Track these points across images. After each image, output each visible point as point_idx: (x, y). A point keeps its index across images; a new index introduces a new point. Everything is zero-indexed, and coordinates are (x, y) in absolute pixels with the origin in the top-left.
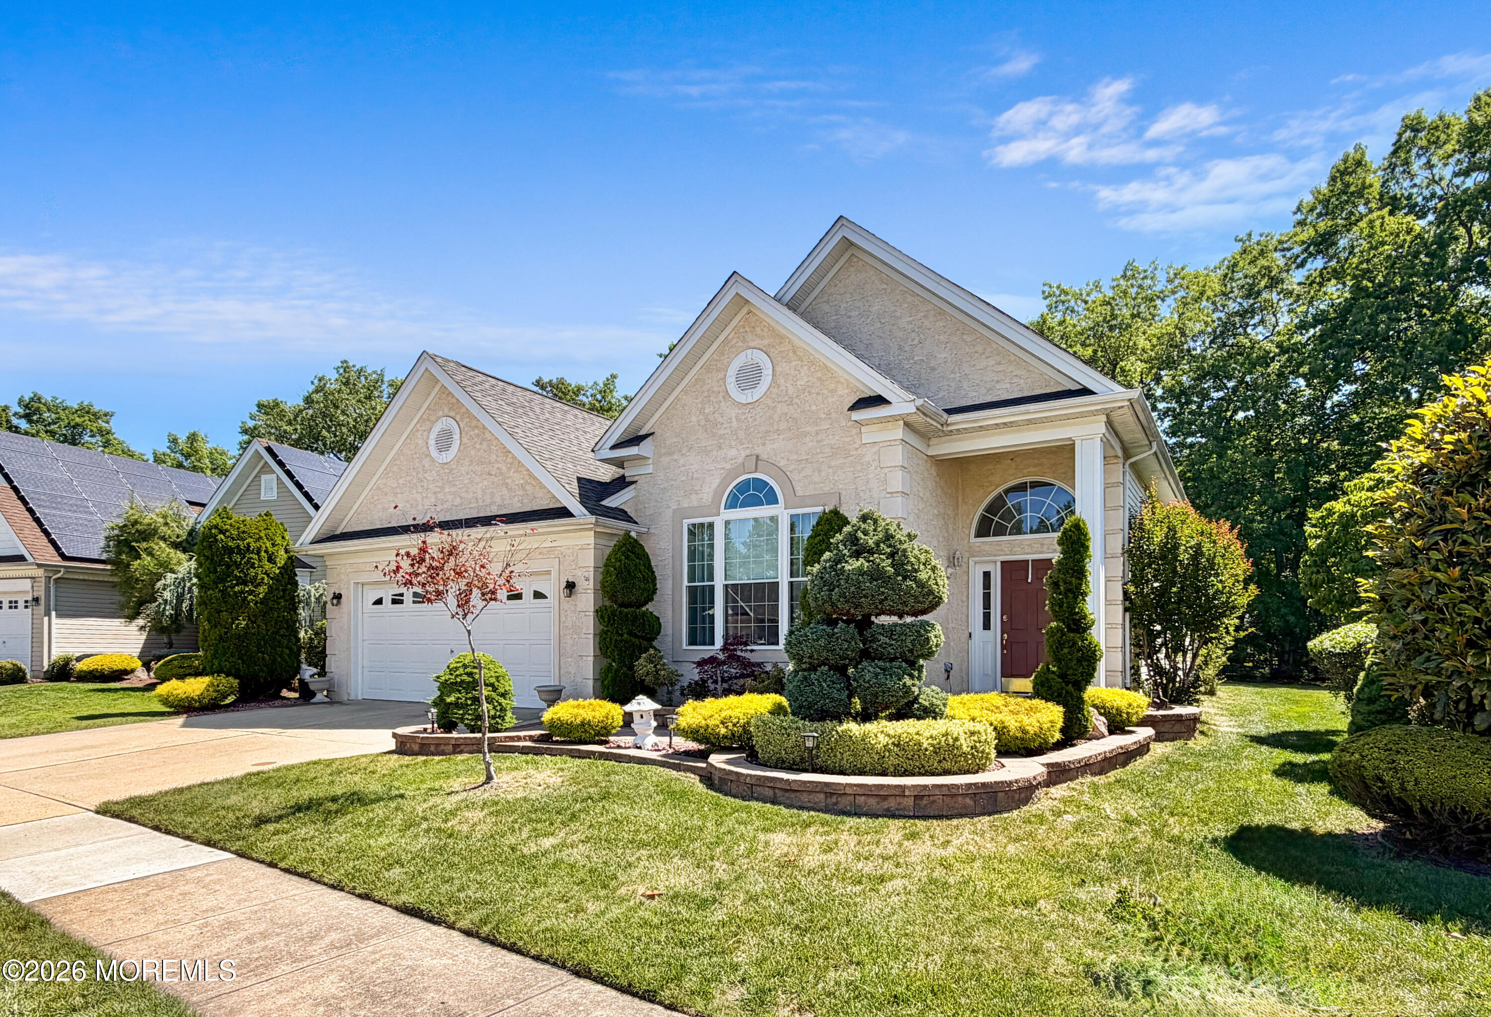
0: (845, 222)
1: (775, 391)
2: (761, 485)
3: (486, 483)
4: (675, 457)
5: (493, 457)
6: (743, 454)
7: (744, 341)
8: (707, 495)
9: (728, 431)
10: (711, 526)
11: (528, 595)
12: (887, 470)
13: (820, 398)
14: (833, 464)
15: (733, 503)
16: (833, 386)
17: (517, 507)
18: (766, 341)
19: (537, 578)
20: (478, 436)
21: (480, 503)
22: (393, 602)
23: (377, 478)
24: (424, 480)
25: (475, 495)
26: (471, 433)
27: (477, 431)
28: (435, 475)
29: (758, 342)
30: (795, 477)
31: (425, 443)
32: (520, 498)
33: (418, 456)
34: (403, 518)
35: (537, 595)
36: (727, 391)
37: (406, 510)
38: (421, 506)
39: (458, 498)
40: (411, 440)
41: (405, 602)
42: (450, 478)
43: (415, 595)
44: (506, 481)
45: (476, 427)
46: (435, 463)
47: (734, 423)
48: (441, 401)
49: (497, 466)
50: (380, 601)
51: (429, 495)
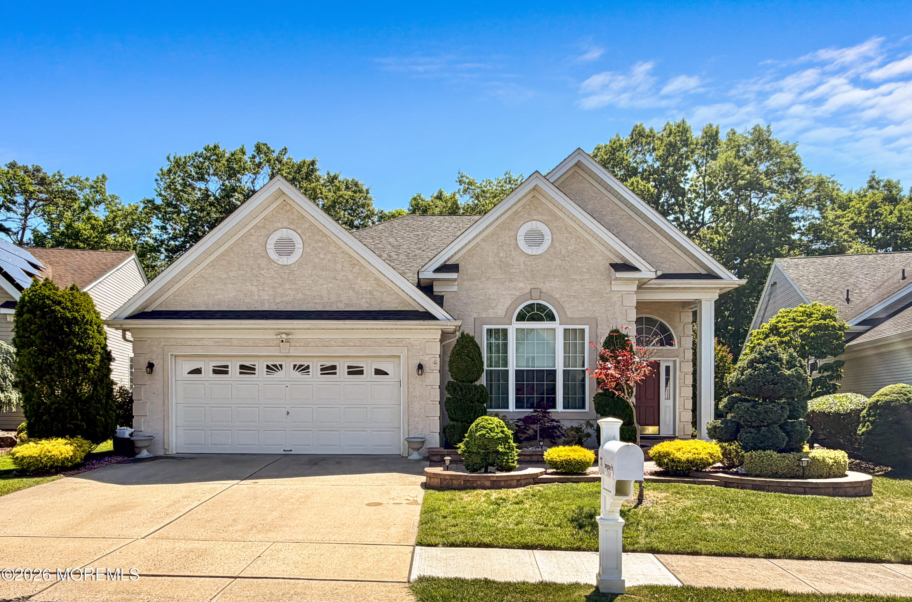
0: (581, 152)
1: (552, 250)
2: (542, 308)
3: (330, 285)
4: (475, 283)
5: (339, 267)
6: (529, 287)
7: (529, 214)
8: (501, 310)
9: (517, 270)
10: (505, 331)
11: (369, 371)
12: (627, 308)
13: (583, 259)
14: (592, 300)
15: (521, 317)
16: (591, 254)
17: (364, 306)
18: (545, 218)
19: (379, 359)
20: (322, 248)
21: (326, 300)
22: (215, 372)
23: (202, 268)
24: (260, 276)
25: (319, 293)
26: (314, 245)
27: (320, 244)
28: (273, 273)
29: (540, 217)
30: (566, 305)
31: (260, 246)
32: (368, 300)
33: (252, 255)
34: (235, 305)
35: (379, 372)
36: (517, 245)
37: (238, 298)
38: (257, 297)
39: (301, 294)
40: (243, 241)
41: (230, 372)
42: (291, 278)
43: (242, 367)
44: (353, 286)
45: (320, 241)
46: (273, 263)
47: (522, 266)
48: (279, 215)
49: (343, 273)
50: (198, 371)
51: (266, 289)
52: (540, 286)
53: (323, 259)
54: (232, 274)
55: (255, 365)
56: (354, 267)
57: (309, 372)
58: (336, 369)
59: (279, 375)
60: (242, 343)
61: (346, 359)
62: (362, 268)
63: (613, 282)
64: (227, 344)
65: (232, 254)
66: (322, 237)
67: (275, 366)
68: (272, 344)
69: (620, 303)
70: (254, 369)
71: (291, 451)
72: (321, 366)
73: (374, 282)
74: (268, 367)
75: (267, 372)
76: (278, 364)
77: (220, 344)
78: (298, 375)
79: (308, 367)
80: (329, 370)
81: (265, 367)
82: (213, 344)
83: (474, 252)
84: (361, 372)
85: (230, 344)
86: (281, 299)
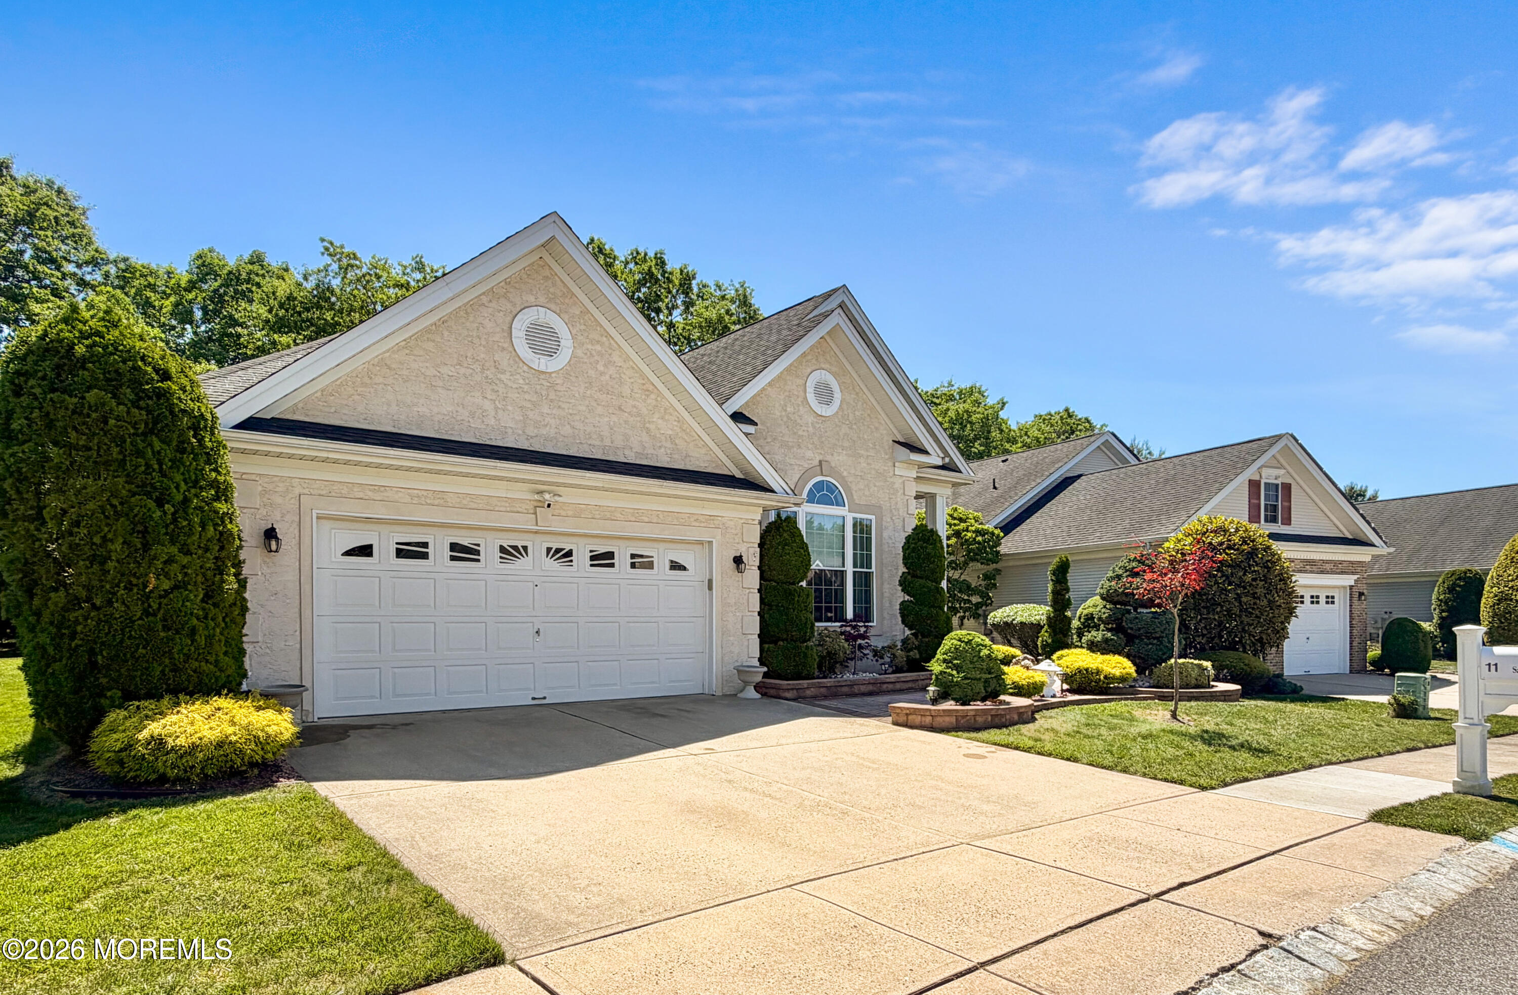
1: (841, 413)
2: (831, 488)
3: (614, 418)
6: (819, 458)
7: (820, 362)
9: (805, 433)
11: (662, 564)
12: (908, 497)
13: (869, 430)
14: (877, 484)
15: (811, 498)
18: (834, 369)
19: (679, 546)
20: (600, 354)
21: (607, 442)
22: (400, 553)
23: (387, 348)
24: (498, 382)
25: (598, 429)
26: (590, 347)
27: (598, 348)
28: (521, 381)
29: (827, 366)
30: (853, 487)
31: (498, 329)
32: (669, 452)
33: (484, 343)
34: (453, 429)
35: (676, 566)
36: (806, 398)
37: (459, 418)
38: (493, 420)
39: (568, 427)
40: (467, 313)
41: (431, 556)
42: (552, 396)
43: (454, 547)
44: (647, 425)
45: (598, 342)
46: (521, 364)
47: (811, 429)
48: (531, 281)
49: (631, 402)
50: (365, 551)
51: (510, 408)
52: (828, 458)
53: (602, 374)
54: (445, 370)
55: (478, 545)
56: (648, 396)
57: (571, 561)
58: (613, 558)
59: (521, 564)
60: (465, 502)
61: (627, 543)
62: (659, 399)
63: (897, 464)
64: (436, 502)
65: (446, 333)
66: (602, 335)
67: (515, 548)
68: (520, 510)
69: (902, 491)
70: (478, 553)
71: (545, 698)
72: (591, 551)
73: (675, 423)
74: (503, 549)
75: (501, 558)
76: (519, 544)
77: (423, 501)
78: (552, 565)
79: (569, 554)
80: (603, 559)
81: (497, 549)
82: (410, 500)
83: (758, 398)
84: (650, 565)
85: (442, 502)
86: (536, 431)
